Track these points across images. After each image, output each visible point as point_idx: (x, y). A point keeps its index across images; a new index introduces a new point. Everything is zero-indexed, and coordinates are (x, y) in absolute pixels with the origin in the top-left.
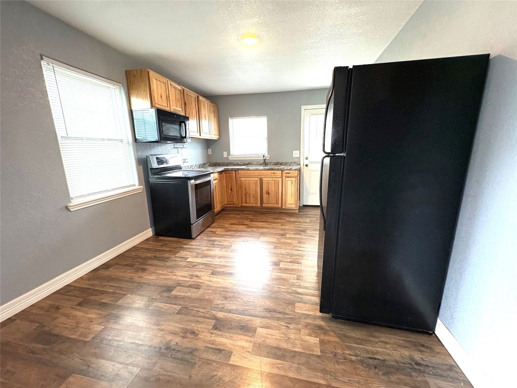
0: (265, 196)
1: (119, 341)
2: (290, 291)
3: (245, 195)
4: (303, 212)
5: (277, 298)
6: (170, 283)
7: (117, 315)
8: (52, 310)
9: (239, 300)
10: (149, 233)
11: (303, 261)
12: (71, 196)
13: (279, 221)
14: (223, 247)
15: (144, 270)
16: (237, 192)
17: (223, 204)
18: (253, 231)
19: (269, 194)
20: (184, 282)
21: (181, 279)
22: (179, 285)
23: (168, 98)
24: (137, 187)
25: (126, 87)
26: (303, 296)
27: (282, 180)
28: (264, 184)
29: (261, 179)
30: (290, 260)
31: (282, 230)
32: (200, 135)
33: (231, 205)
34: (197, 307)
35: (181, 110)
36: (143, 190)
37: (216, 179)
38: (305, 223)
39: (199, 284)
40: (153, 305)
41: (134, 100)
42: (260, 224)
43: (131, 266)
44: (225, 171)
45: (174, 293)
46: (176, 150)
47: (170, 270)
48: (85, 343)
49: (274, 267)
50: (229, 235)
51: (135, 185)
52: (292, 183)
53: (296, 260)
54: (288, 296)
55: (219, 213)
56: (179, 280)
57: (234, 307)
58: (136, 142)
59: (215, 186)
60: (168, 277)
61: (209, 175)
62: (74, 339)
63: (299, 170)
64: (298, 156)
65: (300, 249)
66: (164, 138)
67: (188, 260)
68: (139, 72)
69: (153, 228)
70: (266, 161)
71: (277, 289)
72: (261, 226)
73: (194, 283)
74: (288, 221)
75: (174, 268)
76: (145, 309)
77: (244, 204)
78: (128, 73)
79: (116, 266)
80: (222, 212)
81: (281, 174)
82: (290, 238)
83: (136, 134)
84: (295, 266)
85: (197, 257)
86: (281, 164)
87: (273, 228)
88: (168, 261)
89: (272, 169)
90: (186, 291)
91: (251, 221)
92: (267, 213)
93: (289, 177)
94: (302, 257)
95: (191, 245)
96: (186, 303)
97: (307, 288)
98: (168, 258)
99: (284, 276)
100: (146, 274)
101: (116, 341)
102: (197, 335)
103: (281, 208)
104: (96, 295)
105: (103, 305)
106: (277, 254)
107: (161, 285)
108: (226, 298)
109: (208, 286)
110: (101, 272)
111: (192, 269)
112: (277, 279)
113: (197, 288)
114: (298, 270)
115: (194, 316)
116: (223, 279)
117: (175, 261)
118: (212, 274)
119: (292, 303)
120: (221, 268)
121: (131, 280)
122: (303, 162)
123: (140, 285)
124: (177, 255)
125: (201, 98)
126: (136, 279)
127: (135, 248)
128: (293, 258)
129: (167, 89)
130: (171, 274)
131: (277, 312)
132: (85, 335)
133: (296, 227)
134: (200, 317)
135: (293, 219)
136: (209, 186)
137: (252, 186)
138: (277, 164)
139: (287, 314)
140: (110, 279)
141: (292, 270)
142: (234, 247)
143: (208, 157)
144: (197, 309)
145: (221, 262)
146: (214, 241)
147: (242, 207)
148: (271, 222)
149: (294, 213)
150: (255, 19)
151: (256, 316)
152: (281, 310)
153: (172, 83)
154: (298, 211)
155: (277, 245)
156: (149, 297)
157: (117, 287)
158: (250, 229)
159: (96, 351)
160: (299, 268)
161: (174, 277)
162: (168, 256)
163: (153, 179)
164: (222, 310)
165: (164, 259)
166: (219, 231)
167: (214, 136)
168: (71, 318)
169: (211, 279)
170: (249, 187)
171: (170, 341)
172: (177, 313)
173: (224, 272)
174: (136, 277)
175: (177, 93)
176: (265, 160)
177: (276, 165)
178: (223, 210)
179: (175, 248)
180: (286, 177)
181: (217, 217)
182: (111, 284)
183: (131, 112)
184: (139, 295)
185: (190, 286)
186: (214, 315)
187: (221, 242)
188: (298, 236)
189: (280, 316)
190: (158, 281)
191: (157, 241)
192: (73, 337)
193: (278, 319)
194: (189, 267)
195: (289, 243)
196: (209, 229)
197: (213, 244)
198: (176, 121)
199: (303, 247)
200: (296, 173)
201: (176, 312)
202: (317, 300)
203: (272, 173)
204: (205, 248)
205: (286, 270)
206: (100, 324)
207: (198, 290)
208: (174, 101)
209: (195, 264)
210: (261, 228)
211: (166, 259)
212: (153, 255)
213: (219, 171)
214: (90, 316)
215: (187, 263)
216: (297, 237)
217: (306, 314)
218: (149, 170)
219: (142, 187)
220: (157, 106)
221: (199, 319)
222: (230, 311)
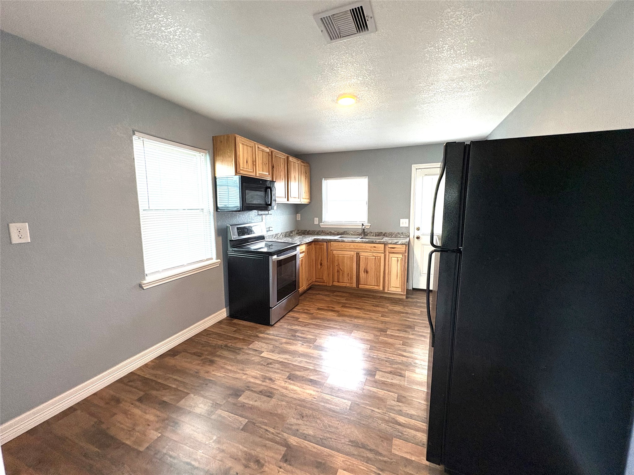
0: (362, 275)
1: (174, 458)
2: (387, 418)
3: (338, 271)
4: (412, 298)
5: (368, 427)
6: (239, 385)
7: (176, 421)
8: (113, 403)
9: (318, 421)
10: (223, 314)
11: (407, 373)
12: (146, 272)
13: (380, 309)
14: (305, 341)
15: (212, 362)
16: (328, 268)
17: (310, 282)
18: (344, 321)
19: (367, 272)
20: (255, 386)
21: (252, 380)
22: (248, 388)
23: (254, 163)
24: (215, 260)
25: (212, 153)
26: (405, 429)
27: (385, 256)
28: (361, 259)
29: (358, 254)
30: (389, 369)
31: (382, 322)
32: (288, 200)
33: (321, 284)
34: (266, 424)
35: (268, 174)
36: (220, 264)
37: (303, 252)
38: (414, 314)
39: (272, 390)
40: (216, 412)
41: (218, 165)
42: (355, 312)
43: (199, 355)
44: (315, 241)
45: (242, 399)
46: (260, 217)
47: (241, 366)
48: (139, 452)
49: (368, 378)
50: (314, 324)
51: (212, 259)
52: (398, 260)
53: (399, 371)
54: (383, 426)
55: (305, 292)
56: (250, 382)
57: (311, 432)
58: (217, 211)
59: (302, 260)
60: (237, 376)
61: (294, 248)
62: (128, 445)
63: (408, 245)
64: (407, 226)
65: (405, 354)
66: (246, 207)
67: (262, 355)
68: (226, 137)
69: (228, 307)
70: (366, 231)
71: (369, 412)
72: (355, 314)
73: (266, 388)
74: (391, 310)
75: (245, 365)
76: (206, 418)
77: (336, 284)
78: (215, 139)
79: (183, 353)
80: (310, 292)
81: (383, 249)
82: (392, 336)
83: (218, 202)
84: (396, 380)
85: (273, 352)
86: (384, 235)
87: (371, 319)
88: (239, 354)
89: (372, 242)
90: (256, 399)
91: (342, 307)
92: (365, 297)
93: (393, 253)
94: (407, 366)
95: (268, 334)
96: (255, 417)
97: (411, 417)
98: (240, 349)
99: (381, 393)
100: (215, 368)
101: (171, 457)
102: (262, 466)
103: (383, 292)
104: (157, 390)
105: (164, 405)
106: (373, 358)
107: (228, 386)
108: (303, 417)
109: (283, 395)
110: (167, 359)
111: (266, 368)
112: (370, 397)
113: (268, 396)
114: (400, 386)
115: (260, 437)
116: (302, 387)
117: (248, 354)
118: (289, 378)
119: (387, 438)
120: (300, 371)
121: (196, 375)
122: (413, 233)
123: (206, 383)
124: (251, 346)
125: (291, 159)
126: (202, 374)
127: (206, 333)
128: (394, 366)
129: (254, 154)
130: (241, 372)
131: (367, 449)
132: (139, 442)
133: (401, 320)
134: (268, 439)
135: (398, 308)
136: (294, 261)
137: (347, 262)
138: (379, 234)
139: (380, 454)
140: (175, 370)
141: (392, 385)
142: (319, 341)
143: (296, 223)
144: (265, 427)
145: (301, 362)
146: (296, 331)
147: (333, 286)
148: (369, 311)
149: (400, 300)
150: (353, 80)
151: (338, 451)
152: (373, 447)
153: (260, 146)
154: (405, 297)
155: (375, 345)
156: (213, 400)
157: (181, 382)
158: (340, 319)
159: (149, 467)
160: (402, 383)
161: (244, 377)
162: (240, 347)
163: (232, 252)
164: (296, 433)
165: (235, 351)
166: (303, 317)
167: (304, 200)
168: (129, 416)
169: (287, 385)
170: (343, 262)
171: (230, 468)
172: (242, 430)
173: (303, 377)
174: (202, 370)
175: (264, 156)
176: (364, 229)
177: (378, 236)
178: (310, 288)
179: (250, 336)
180: (390, 253)
181: (302, 297)
182: (175, 377)
183: (215, 179)
184: (203, 396)
185: (261, 392)
186: (285, 440)
187: (304, 334)
188: (402, 334)
189: (370, 455)
190: (226, 380)
191: (231, 325)
192: (128, 442)
193: (368, 460)
194: (262, 365)
195: (389, 344)
196: (291, 314)
197: (293, 336)
198: (261, 188)
199: (410, 352)
200: (403, 248)
201: (241, 427)
202: (423, 437)
203: (371, 247)
204: (284, 340)
205: (383, 385)
206: (157, 430)
207: (269, 399)
208: (261, 166)
209: (271, 361)
210: (356, 317)
211: (237, 351)
212: (225, 343)
213: (308, 242)
214: (147, 417)
215: (261, 359)
216: (400, 335)
217: (407, 459)
218: (229, 241)
219: (219, 260)
220: (241, 172)
221: (267, 442)
222: (305, 437)
